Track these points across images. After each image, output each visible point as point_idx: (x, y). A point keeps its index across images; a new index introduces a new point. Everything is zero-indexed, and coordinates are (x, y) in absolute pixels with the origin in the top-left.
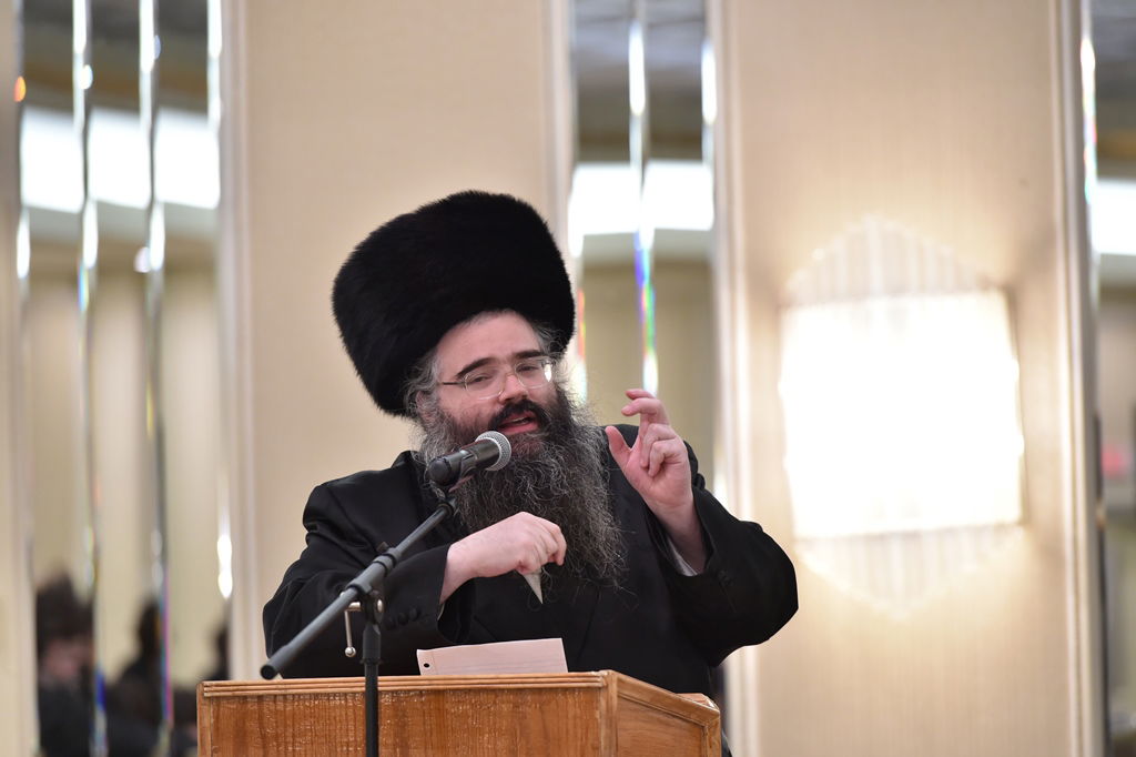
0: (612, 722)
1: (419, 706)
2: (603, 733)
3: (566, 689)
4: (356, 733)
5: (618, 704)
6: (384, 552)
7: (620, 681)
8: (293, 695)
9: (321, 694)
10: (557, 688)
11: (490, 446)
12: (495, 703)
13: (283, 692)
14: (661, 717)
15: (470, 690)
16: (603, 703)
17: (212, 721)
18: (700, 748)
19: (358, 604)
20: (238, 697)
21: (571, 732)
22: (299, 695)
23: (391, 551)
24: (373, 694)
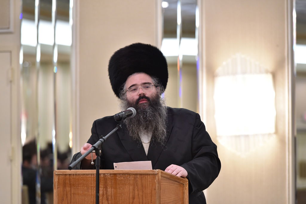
0: (159, 183)
1: (110, 178)
2: (157, 185)
3: (148, 174)
4: (94, 184)
5: (161, 178)
6: (102, 138)
7: (161, 172)
8: (78, 174)
9: (85, 174)
10: (145, 174)
11: (130, 111)
12: (129, 177)
13: (75, 173)
14: (173, 182)
15: (123, 174)
16: (157, 178)
17: (57, 180)
18: (183, 190)
19: (95, 151)
20: (64, 174)
21: (149, 185)
22: (80, 174)
23: (104, 138)
24: (98, 174)
